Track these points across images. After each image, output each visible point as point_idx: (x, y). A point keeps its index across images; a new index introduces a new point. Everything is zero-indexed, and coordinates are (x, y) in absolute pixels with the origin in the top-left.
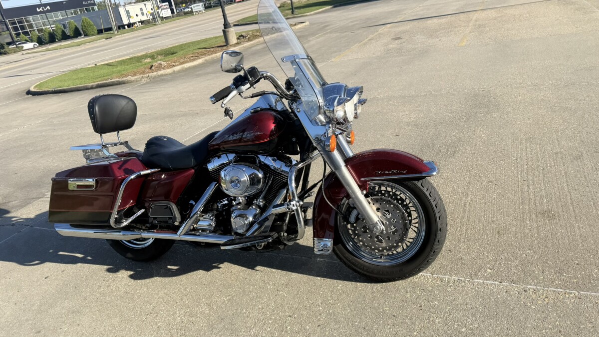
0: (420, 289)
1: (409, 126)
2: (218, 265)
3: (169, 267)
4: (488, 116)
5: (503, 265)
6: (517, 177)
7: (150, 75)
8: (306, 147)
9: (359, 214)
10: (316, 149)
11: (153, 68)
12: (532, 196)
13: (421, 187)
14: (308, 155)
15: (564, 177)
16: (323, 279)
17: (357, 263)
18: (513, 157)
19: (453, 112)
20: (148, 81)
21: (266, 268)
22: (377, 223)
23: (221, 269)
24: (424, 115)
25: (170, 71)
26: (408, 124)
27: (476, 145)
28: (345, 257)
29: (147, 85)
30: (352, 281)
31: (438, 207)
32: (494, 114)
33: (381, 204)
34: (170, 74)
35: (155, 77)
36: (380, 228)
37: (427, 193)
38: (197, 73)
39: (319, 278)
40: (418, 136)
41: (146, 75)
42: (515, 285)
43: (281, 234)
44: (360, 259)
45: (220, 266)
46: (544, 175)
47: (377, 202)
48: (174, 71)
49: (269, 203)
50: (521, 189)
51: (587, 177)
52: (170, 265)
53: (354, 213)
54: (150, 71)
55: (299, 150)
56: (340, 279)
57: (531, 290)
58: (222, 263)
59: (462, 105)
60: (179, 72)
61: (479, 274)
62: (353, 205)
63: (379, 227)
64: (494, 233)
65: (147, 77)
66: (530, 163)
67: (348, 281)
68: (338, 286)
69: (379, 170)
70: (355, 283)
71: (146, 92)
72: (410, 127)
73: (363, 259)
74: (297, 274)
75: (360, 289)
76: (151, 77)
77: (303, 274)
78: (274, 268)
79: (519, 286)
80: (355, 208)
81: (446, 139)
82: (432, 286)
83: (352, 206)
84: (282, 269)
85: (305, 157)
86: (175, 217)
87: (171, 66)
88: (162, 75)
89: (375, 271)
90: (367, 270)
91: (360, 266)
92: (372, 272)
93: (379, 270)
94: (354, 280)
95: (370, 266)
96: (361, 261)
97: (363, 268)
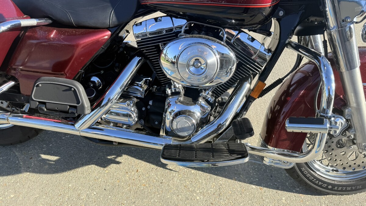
2: (115, 158)
3: (44, 156)
17: (313, 178)
23: (121, 165)
28: (301, 171)
44: (315, 172)
45: (119, 159)
52: (44, 154)
58: (120, 155)
73: (318, 173)
86: (83, 106)
89: (330, 187)
90: (322, 184)
91: (315, 181)
92: (327, 188)
93: (334, 186)
94: (294, 191)
95: (325, 180)
96: (316, 175)
97: (319, 183)
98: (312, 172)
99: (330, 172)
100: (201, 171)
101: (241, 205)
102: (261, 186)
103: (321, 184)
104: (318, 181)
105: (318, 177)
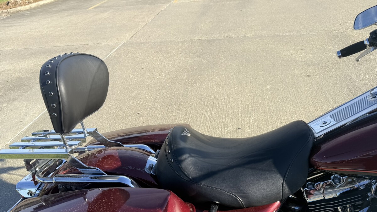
7: (9, 10)
11: (10, 4)
20: (9, 16)
25: (27, 7)
29: (9, 20)
34: (28, 10)
35: (14, 13)
38: (54, 9)
41: (5, 11)
48: (31, 8)
54: (8, 7)
60: (35, 8)
65: (7, 13)
71: (10, 26)
76: (11, 13)
87: (26, 3)
88: (20, 11)
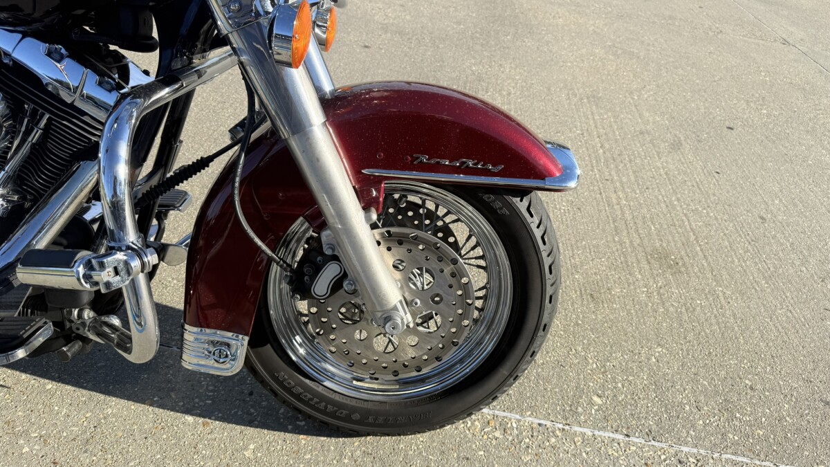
0: (458, 457)
1: (386, 32)
4: (518, 43)
5: (620, 385)
6: (592, 171)
8: (184, 30)
9: (345, 275)
10: (222, 41)
12: (628, 216)
13: (527, 215)
14: (190, 62)
15: (667, 180)
16: (201, 420)
17: (309, 396)
18: (576, 127)
19: (459, 23)
21: (24, 376)
22: (395, 308)
24: (412, 17)
26: (385, 29)
27: (509, 94)
28: (276, 379)
30: (286, 431)
31: (553, 271)
32: (526, 40)
33: (410, 251)
36: (403, 322)
37: (538, 233)
39: (190, 419)
40: (406, 55)
42: (656, 444)
43: (70, 313)
44: (319, 382)
46: (634, 172)
47: (400, 243)
49: (34, 201)
50: (607, 197)
51: (701, 186)
53: (330, 273)
55: (155, 34)
56: (250, 423)
57: (691, 460)
59: (472, 12)
61: (580, 410)
62: (333, 250)
63: (399, 321)
64: (584, 297)
66: (607, 146)
67: (274, 429)
68: (246, 448)
69: (423, 153)
70: (294, 437)
72: (389, 35)
73: (327, 383)
74: (123, 402)
75: (308, 456)
77: (142, 401)
78: (52, 378)
79: (663, 445)
80: (335, 258)
81: (457, 73)
82: (485, 448)
83: (328, 252)
84: (78, 384)
85: (177, 65)
89: (356, 416)
90: (336, 411)
91: (317, 403)
92: (348, 419)
93: (366, 413)
94: (290, 427)
95: (344, 401)
96: (320, 389)
97: (326, 407)
98: (307, 381)
99: (366, 380)
100: (73, 386)
101: (130, 464)
102: (210, 418)
103: (332, 410)
104: (323, 404)
105: (325, 393)
